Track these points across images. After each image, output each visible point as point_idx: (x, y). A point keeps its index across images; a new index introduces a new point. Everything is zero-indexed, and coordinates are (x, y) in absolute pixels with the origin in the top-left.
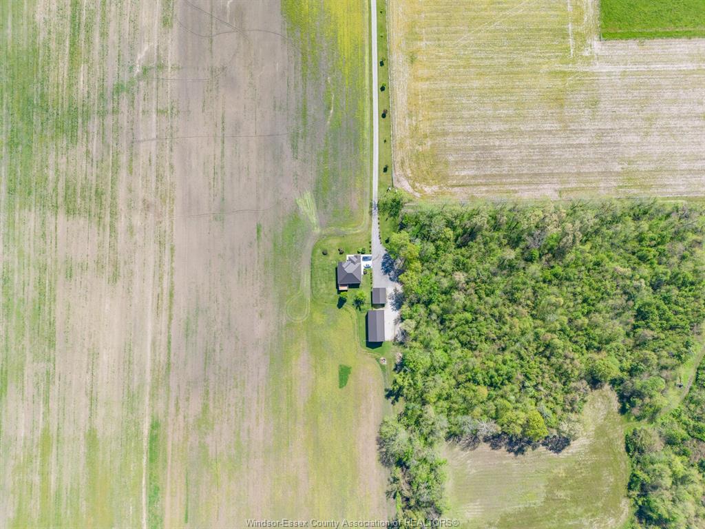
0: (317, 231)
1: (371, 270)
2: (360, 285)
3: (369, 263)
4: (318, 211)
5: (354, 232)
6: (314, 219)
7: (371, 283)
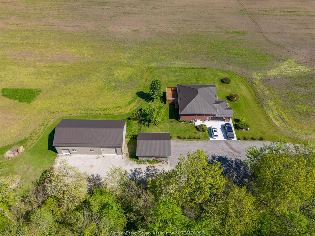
0: (256, 76)
1: (206, 138)
2: (174, 121)
3: (220, 136)
4: (286, 77)
5: (271, 117)
6: (273, 74)
7: (179, 137)
